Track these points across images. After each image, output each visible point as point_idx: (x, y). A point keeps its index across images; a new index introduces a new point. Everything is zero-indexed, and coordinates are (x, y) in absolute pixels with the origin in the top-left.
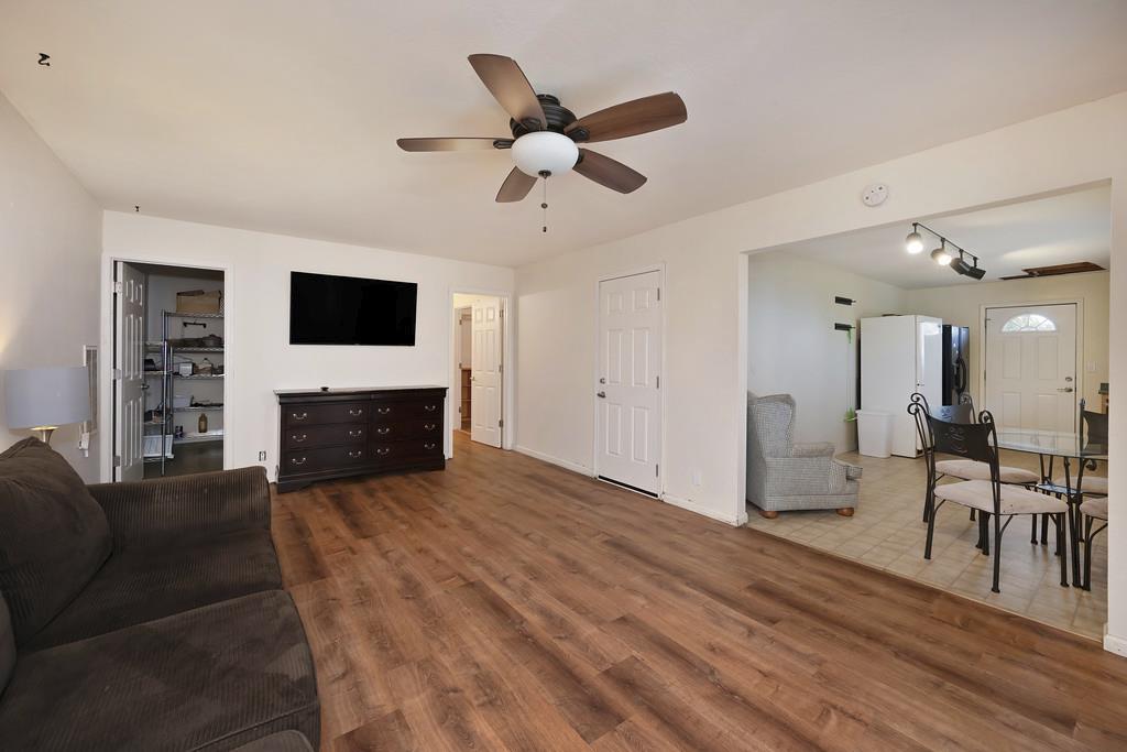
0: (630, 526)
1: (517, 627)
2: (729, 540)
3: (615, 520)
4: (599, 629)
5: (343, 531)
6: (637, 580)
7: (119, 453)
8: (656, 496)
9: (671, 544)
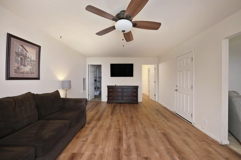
0: (174, 130)
1: (119, 146)
2: (213, 149)
3: (171, 127)
4: (138, 158)
5: (109, 113)
6: (162, 148)
7: (89, 94)
8: (191, 123)
9: (185, 142)
